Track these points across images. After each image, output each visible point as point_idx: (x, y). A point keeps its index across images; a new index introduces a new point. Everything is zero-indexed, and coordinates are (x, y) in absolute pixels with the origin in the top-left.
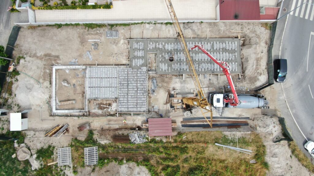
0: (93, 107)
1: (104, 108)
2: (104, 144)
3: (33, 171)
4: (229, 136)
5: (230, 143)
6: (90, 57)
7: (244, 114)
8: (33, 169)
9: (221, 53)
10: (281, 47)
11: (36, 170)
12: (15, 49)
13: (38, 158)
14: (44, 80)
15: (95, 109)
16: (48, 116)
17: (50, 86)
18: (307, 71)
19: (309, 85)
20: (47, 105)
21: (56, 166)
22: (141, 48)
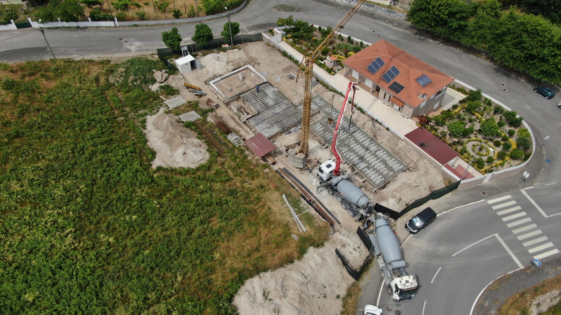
0: (235, 105)
1: (241, 112)
2: (208, 121)
3: (148, 88)
4: (303, 204)
5: (296, 207)
6: (278, 80)
7: (339, 216)
8: (150, 87)
9: (379, 161)
10: (445, 212)
11: (150, 90)
12: (242, 44)
13: (162, 87)
14: (233, 65)
15: (235, 107)
16: (203, 81)
17: (231, 71)
18: (453, 256)
19: (440, 268)
20: (213, 76)
21: (163, 101)
22: (318, 105)
